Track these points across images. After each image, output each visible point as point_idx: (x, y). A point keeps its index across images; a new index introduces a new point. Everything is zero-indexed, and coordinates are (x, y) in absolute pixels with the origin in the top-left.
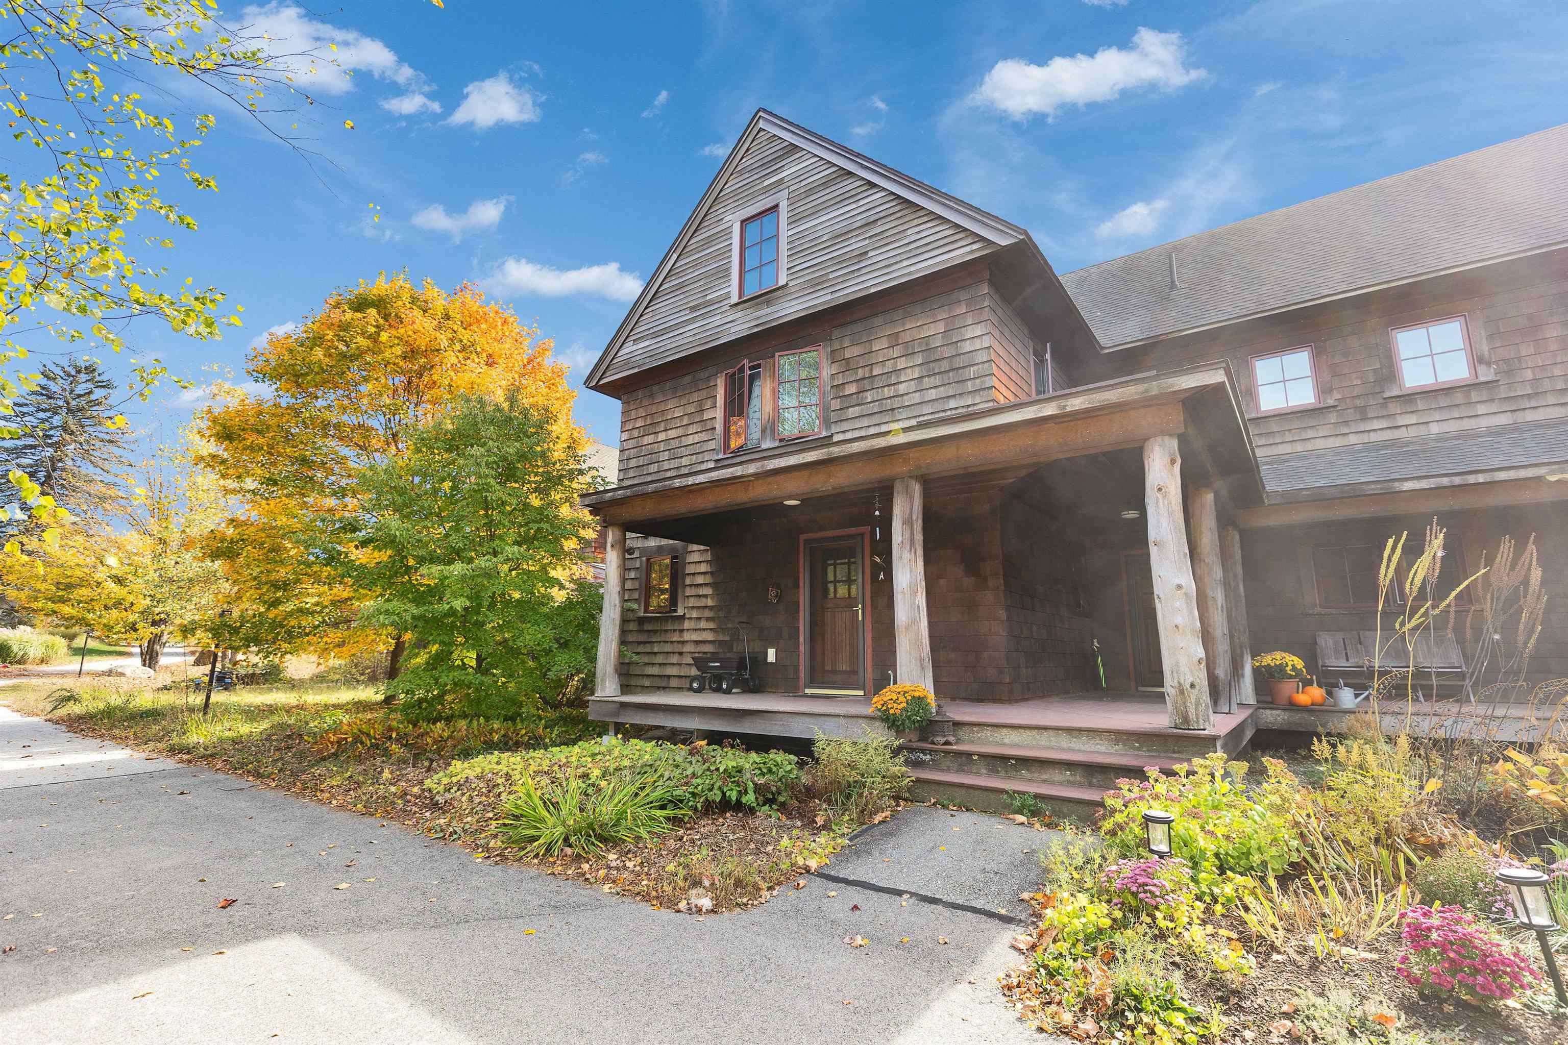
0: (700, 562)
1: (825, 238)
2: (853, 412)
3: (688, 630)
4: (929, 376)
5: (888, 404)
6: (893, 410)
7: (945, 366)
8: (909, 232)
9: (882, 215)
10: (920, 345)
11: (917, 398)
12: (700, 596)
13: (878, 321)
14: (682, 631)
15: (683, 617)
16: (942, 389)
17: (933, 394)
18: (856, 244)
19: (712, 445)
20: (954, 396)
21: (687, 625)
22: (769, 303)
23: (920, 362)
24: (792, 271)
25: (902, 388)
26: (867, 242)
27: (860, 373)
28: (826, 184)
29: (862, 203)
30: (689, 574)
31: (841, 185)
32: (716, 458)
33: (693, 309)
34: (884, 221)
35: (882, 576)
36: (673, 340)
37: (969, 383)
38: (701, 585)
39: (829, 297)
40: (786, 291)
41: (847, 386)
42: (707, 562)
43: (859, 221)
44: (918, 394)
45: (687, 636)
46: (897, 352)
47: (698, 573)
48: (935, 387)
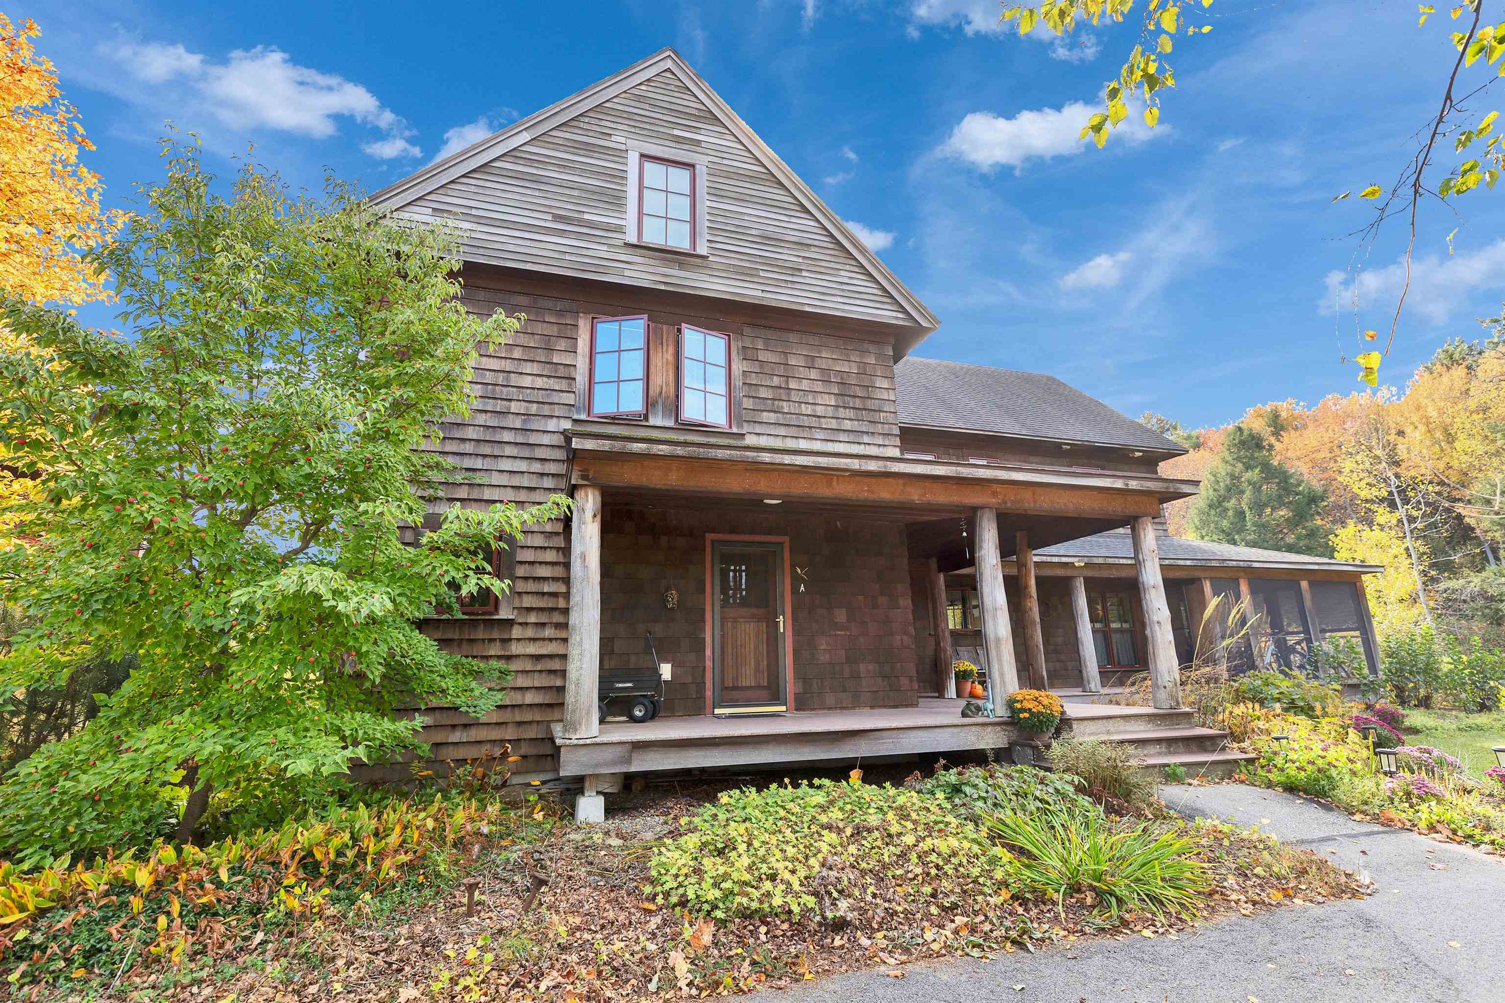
0: (545, 548)
1: (754, 232)
2: (767, 417)
3: (519, 640)
4: (845, 408)
5: (806, 421)
6: (811, 428)
7: (858, 403)
8: (842, 273)
9: (816, 243)
10: (835, 377)
11: (833, 424)
12: (543, 594)
13: (793, 337)
14: (506, 641)
15: (510, 623)
16: (856, 423)
17: (848, 425)
18: (789, 256)
19: (569, 399)
20: (867, 433)
21: (516, 632)
22: (682, 266)
23: (836, 391)
24: (713, 245)
25: (820, 410)
26: (800, 260)
27: (776, 381)
28: (752, 178)
29: (793, 220)
30: (521, 563)
31: (771, 190)
32: (576, 417)
33: (557, 218)
34: (817, 250)
35: (802, 588)
36: (520, 242)
37: (880, 426)
38: (545, 579)
39: (760, 294)
40: (705, 263)
41: (761, 388)
42: (558, 549)
43: (793, 236)
44: (834, 421)
45: (515, 649)
46: (814, 374)
47: (541, 563)
48: (850, 419)
